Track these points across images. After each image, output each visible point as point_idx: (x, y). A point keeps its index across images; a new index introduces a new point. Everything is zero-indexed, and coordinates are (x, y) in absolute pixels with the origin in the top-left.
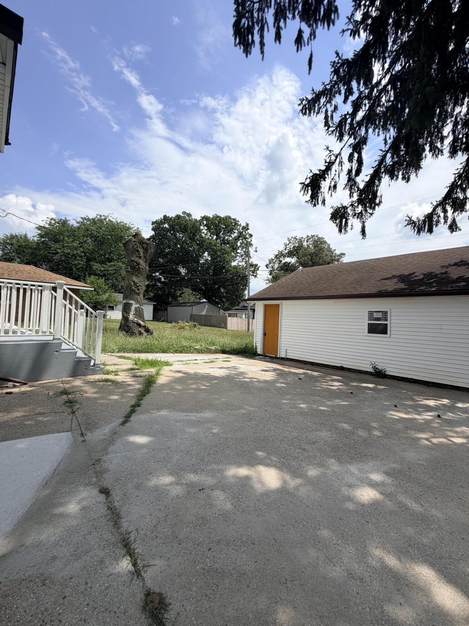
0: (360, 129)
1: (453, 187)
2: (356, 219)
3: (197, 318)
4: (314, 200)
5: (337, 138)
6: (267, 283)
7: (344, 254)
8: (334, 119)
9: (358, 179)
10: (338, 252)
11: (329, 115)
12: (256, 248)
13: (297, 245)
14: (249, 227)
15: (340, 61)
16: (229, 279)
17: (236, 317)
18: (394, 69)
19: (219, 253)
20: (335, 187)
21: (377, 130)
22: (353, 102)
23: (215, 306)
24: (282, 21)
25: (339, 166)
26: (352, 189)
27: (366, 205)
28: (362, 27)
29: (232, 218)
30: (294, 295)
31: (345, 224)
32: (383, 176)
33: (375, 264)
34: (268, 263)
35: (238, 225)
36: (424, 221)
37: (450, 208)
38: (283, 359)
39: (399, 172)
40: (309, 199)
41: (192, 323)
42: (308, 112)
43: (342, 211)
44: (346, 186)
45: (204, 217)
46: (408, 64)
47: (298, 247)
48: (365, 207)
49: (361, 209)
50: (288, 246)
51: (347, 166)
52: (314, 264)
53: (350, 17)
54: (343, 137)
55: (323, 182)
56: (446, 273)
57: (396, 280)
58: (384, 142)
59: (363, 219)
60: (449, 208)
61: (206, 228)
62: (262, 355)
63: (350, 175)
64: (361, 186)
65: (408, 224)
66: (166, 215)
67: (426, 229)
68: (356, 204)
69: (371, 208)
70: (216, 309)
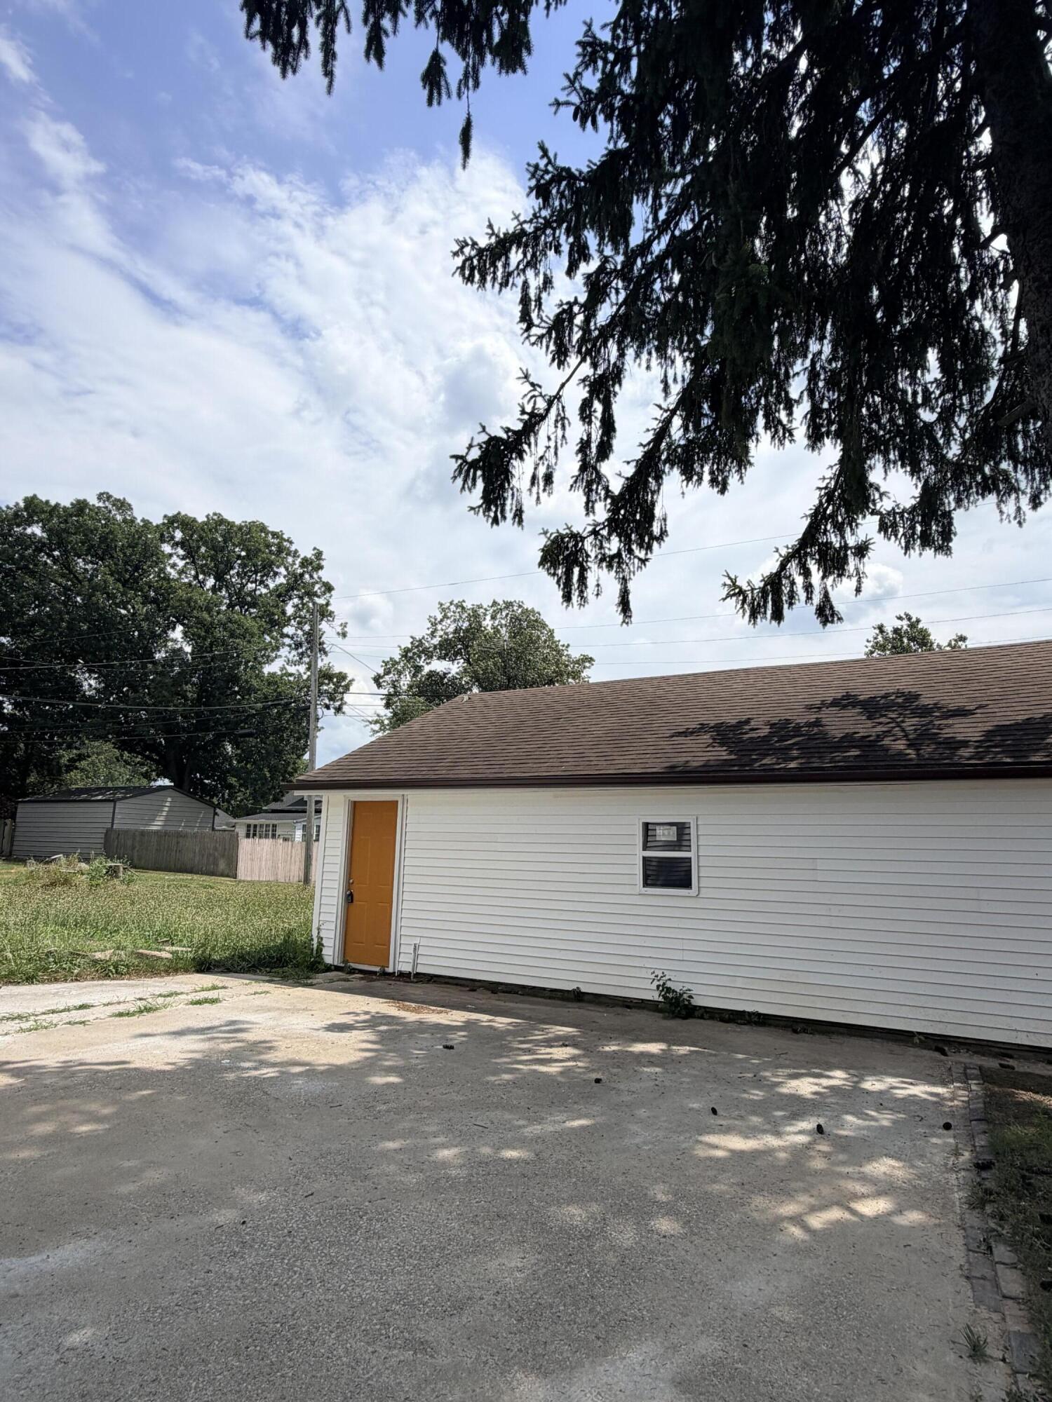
0: (605, 344)
1: (818, 519)
2: (605, 570)
3: (129, 843)
4: (493, 509)
5: (550, 356)
6: (375, 732)
7: (591, 660)
8: (543, 307)
9: (605, 468)
10: (575, 653)
11: (532, 296)
12: (344, 625)
13: (466, 624)
14: (323, 563)
15: (550, 168)
16: (253, 716)
17: (274, 836)
18: (677, 224)
19: (219, 633)
20: (548, 479)
21: (644, 356)
22: (588, 277)
23: (201, 800)
24: (388, 16)
25: (556, 427)
26: (591, 490)
27: (628, 537)
28: (600, 107)
29: (270, 529)
30: (443, 773)
31: (579, 580)
32: (667, 470)
33: (661, 692)
34: (381, 671)
35: (289, 554)
36: (763, 591)
37: (817, 566)
38: (403, 976)
39: (702, 467)
40: (481, 502)
41: (101, 863)
42: (477, 277)
43: (570, 545)
44: (575, 482)
45: (175, 516)
46: (705, 222)
47: (467, 630)
48: (628, 542)
49: (618, 545)
50: (439, 627)
51: (576, 431)
52: (511, 682)
53: (571, 76)
54: (566, 356)
55: (516, 463)
56: (817, 723)
57: (707, 738)
58: (662, 386)
59: (623, 571)
60: (813, 566)
61: (181, 552)
62: (337, 968)
63: (585, 455)
64: (616, 486)
65: (729, 596)
66: (35, 497)
67: (769, 612)
68: (605, 532)
69: (641, 546)
70: (203, 811)
